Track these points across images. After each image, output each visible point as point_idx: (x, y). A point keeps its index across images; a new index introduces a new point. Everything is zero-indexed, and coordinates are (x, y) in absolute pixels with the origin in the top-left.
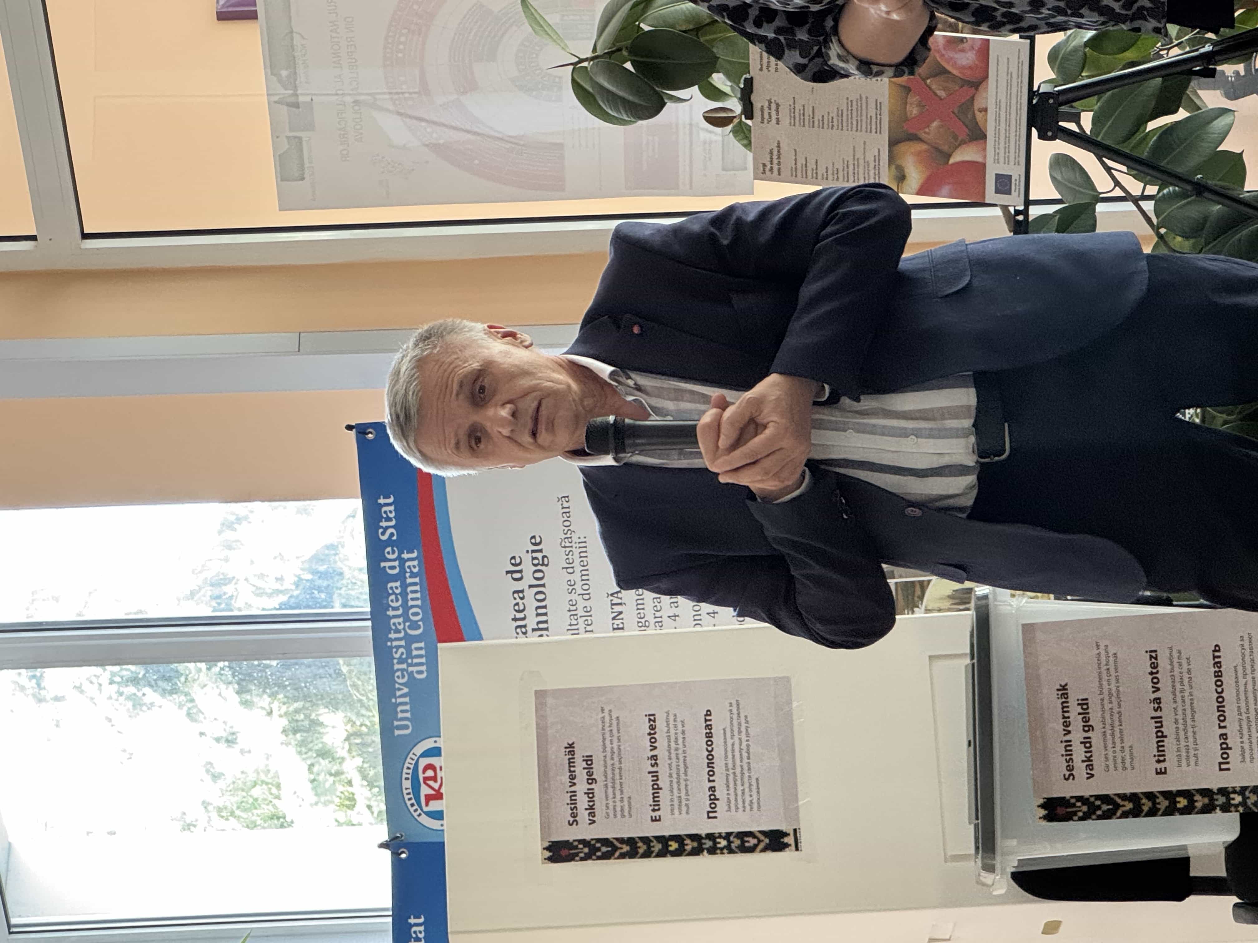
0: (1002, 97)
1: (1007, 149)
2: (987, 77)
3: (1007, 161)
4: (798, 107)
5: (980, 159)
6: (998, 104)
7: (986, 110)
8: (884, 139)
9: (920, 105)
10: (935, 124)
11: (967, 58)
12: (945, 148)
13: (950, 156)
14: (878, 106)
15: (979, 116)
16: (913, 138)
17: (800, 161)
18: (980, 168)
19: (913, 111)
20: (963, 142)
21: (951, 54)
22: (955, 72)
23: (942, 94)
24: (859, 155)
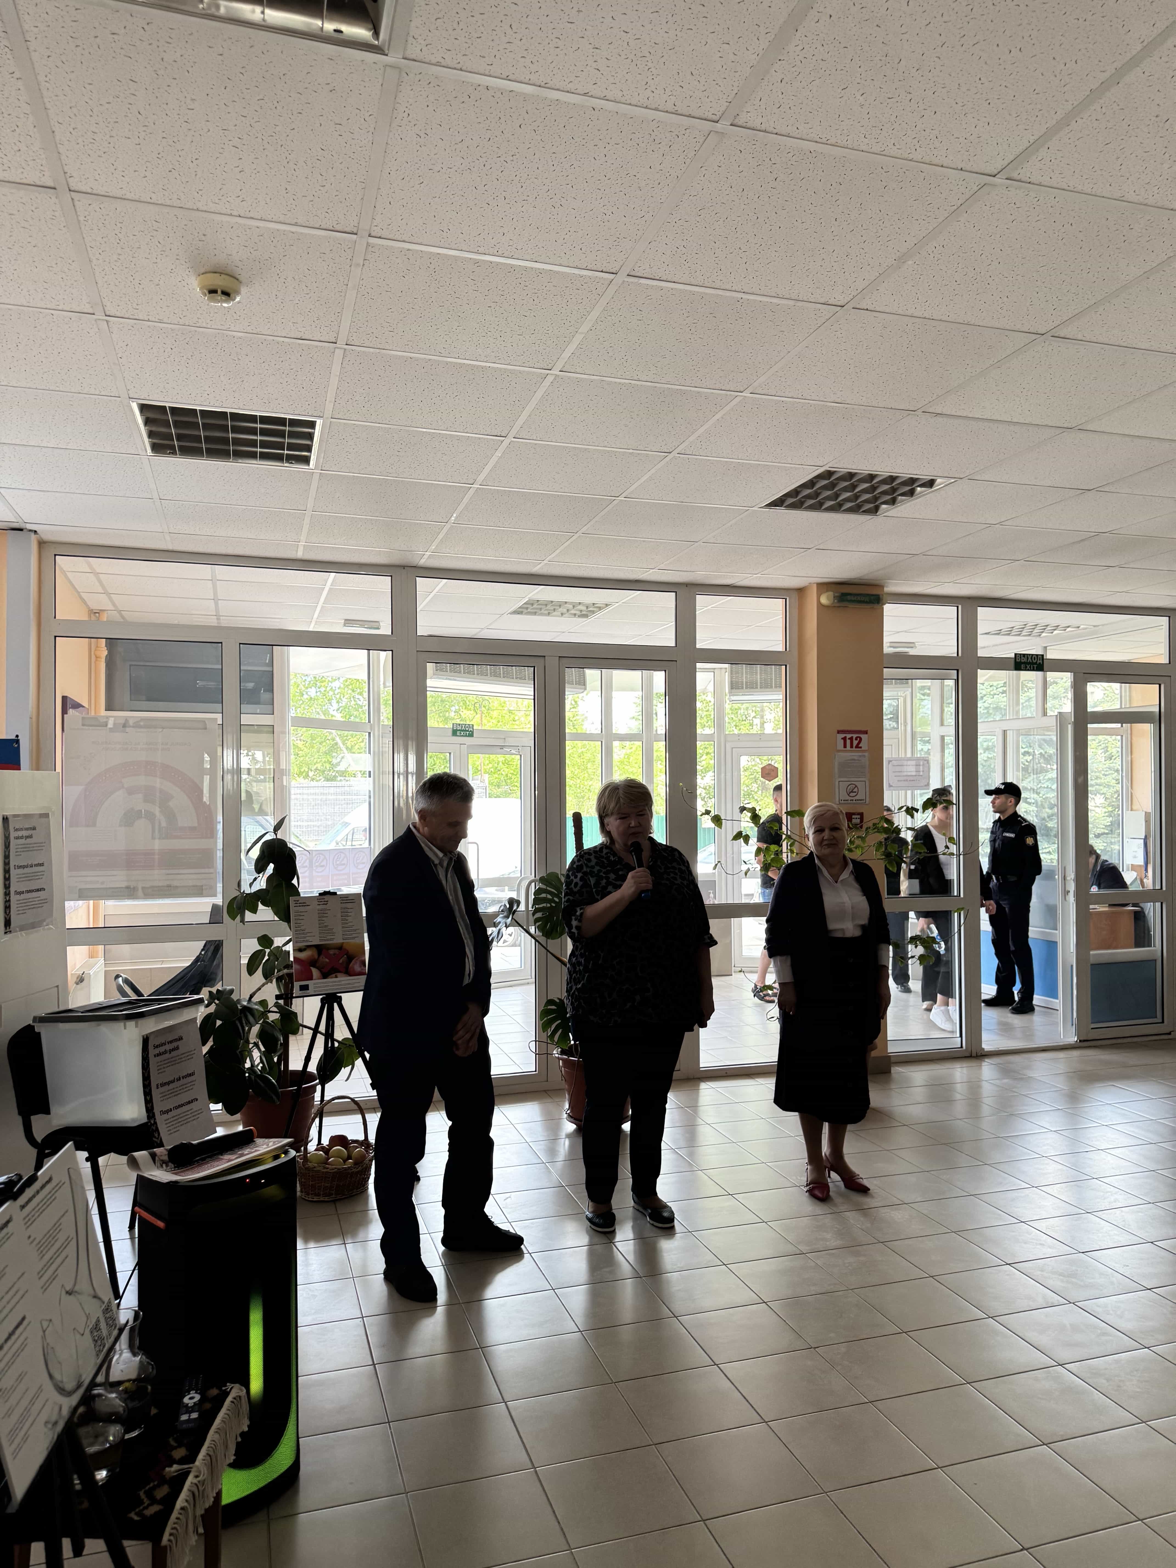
0: (343, 983)
1: (320, 987)
2: (350, 975)
3: (315, 988)
4: (327, 911)
5: (314, 978)
6: (340, 981)
7: (336, 977)
8: (316, 942)
9: (334, 954)
10: (327, 960)
11: (357, 968)
12: (317, 965)
13: (314, 967)
14: (331, 939)
15: (334, 975)
16: (320, 954)
17: (302, 914)
18: (311, 979)
19: (332, 952)
20: (321, 971)
21: (358, 963)
22: (351, 965)
23: (341, 961)
24: (308, 935)
